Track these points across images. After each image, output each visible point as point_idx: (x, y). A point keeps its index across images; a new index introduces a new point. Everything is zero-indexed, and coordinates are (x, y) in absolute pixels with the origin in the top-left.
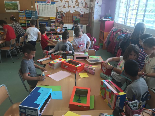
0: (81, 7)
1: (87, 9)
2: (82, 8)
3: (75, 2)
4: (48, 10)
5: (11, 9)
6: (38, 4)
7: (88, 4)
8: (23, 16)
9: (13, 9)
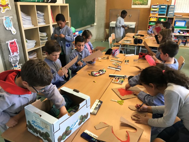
5: (138, 4)
8: (155, 13)
9: (141, 3)
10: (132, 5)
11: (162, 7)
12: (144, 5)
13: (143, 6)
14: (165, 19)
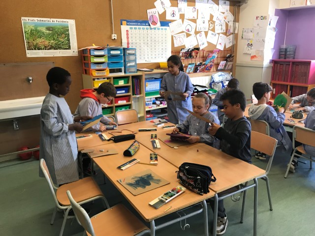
0: (219, 34)
1: (228, 37)
2: (221, 35)
3: (209, 21)
4: (153, 43)
5: (46, 48)
6: (129, 29)
7: (230, 27)
8: (102, 67)
9: (53, 45)
10: (27, 51)
11: (113, 52)
12: (60, 48)
13: (59, 50)
14: (126, 79)
